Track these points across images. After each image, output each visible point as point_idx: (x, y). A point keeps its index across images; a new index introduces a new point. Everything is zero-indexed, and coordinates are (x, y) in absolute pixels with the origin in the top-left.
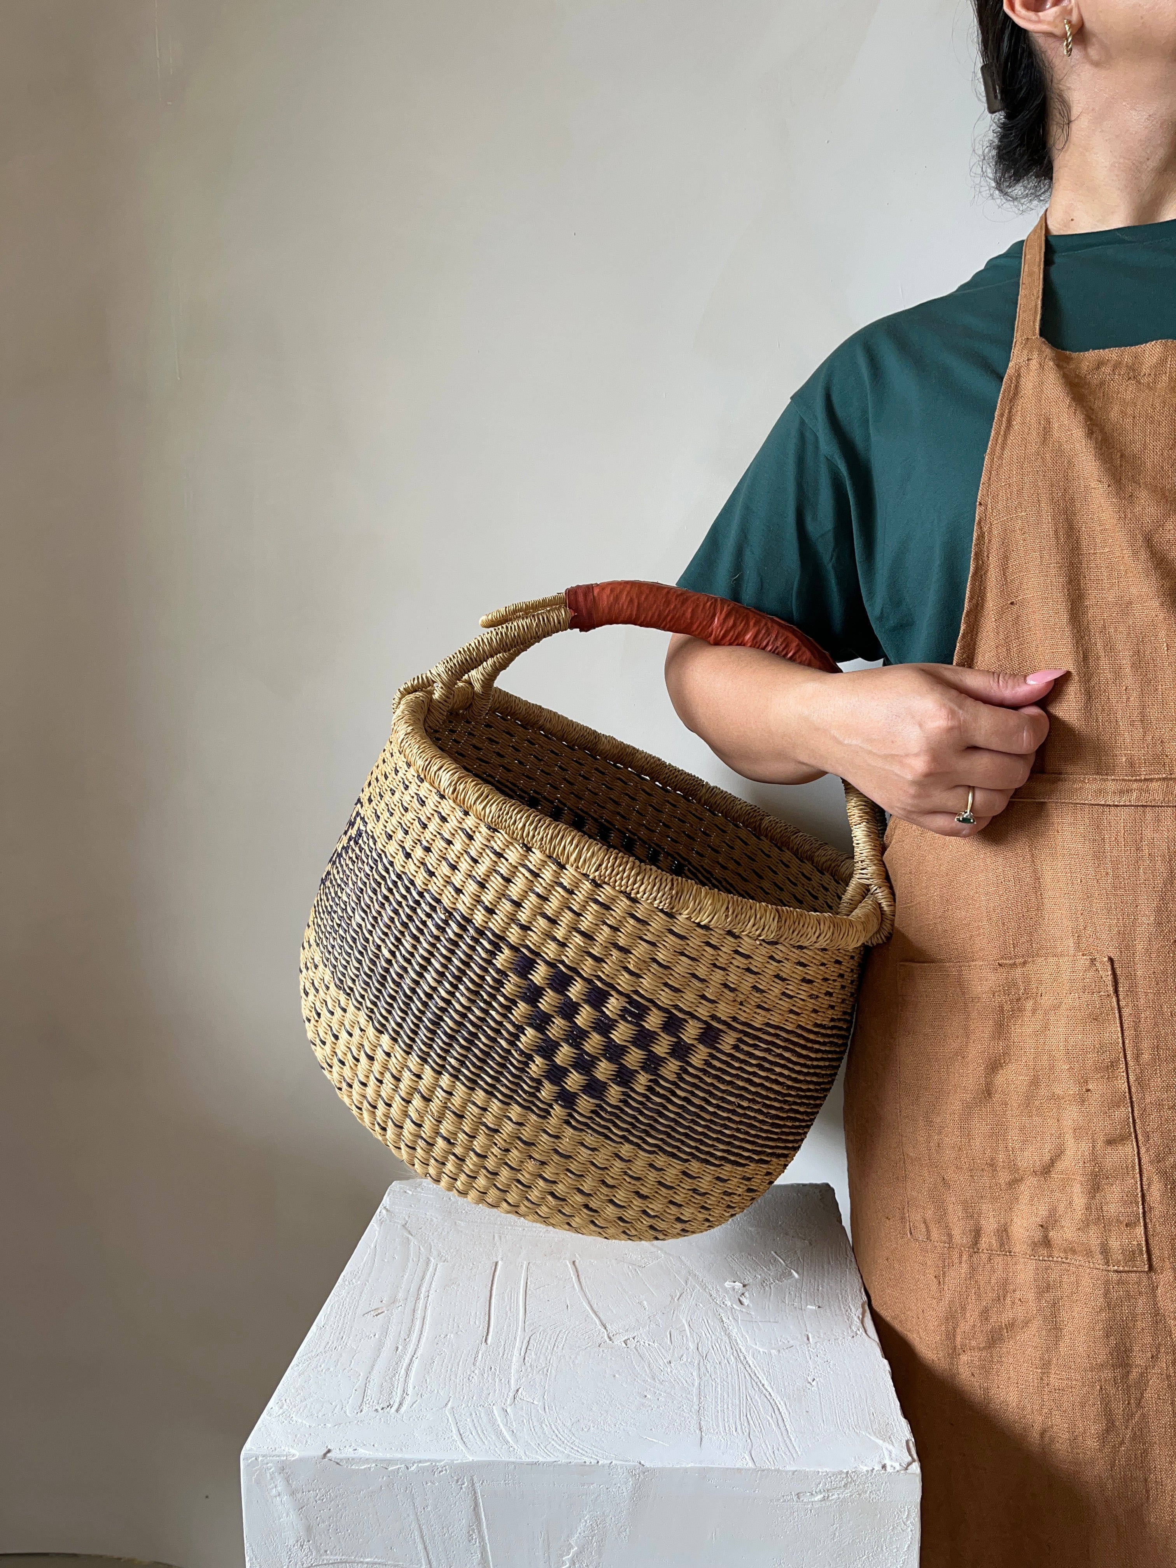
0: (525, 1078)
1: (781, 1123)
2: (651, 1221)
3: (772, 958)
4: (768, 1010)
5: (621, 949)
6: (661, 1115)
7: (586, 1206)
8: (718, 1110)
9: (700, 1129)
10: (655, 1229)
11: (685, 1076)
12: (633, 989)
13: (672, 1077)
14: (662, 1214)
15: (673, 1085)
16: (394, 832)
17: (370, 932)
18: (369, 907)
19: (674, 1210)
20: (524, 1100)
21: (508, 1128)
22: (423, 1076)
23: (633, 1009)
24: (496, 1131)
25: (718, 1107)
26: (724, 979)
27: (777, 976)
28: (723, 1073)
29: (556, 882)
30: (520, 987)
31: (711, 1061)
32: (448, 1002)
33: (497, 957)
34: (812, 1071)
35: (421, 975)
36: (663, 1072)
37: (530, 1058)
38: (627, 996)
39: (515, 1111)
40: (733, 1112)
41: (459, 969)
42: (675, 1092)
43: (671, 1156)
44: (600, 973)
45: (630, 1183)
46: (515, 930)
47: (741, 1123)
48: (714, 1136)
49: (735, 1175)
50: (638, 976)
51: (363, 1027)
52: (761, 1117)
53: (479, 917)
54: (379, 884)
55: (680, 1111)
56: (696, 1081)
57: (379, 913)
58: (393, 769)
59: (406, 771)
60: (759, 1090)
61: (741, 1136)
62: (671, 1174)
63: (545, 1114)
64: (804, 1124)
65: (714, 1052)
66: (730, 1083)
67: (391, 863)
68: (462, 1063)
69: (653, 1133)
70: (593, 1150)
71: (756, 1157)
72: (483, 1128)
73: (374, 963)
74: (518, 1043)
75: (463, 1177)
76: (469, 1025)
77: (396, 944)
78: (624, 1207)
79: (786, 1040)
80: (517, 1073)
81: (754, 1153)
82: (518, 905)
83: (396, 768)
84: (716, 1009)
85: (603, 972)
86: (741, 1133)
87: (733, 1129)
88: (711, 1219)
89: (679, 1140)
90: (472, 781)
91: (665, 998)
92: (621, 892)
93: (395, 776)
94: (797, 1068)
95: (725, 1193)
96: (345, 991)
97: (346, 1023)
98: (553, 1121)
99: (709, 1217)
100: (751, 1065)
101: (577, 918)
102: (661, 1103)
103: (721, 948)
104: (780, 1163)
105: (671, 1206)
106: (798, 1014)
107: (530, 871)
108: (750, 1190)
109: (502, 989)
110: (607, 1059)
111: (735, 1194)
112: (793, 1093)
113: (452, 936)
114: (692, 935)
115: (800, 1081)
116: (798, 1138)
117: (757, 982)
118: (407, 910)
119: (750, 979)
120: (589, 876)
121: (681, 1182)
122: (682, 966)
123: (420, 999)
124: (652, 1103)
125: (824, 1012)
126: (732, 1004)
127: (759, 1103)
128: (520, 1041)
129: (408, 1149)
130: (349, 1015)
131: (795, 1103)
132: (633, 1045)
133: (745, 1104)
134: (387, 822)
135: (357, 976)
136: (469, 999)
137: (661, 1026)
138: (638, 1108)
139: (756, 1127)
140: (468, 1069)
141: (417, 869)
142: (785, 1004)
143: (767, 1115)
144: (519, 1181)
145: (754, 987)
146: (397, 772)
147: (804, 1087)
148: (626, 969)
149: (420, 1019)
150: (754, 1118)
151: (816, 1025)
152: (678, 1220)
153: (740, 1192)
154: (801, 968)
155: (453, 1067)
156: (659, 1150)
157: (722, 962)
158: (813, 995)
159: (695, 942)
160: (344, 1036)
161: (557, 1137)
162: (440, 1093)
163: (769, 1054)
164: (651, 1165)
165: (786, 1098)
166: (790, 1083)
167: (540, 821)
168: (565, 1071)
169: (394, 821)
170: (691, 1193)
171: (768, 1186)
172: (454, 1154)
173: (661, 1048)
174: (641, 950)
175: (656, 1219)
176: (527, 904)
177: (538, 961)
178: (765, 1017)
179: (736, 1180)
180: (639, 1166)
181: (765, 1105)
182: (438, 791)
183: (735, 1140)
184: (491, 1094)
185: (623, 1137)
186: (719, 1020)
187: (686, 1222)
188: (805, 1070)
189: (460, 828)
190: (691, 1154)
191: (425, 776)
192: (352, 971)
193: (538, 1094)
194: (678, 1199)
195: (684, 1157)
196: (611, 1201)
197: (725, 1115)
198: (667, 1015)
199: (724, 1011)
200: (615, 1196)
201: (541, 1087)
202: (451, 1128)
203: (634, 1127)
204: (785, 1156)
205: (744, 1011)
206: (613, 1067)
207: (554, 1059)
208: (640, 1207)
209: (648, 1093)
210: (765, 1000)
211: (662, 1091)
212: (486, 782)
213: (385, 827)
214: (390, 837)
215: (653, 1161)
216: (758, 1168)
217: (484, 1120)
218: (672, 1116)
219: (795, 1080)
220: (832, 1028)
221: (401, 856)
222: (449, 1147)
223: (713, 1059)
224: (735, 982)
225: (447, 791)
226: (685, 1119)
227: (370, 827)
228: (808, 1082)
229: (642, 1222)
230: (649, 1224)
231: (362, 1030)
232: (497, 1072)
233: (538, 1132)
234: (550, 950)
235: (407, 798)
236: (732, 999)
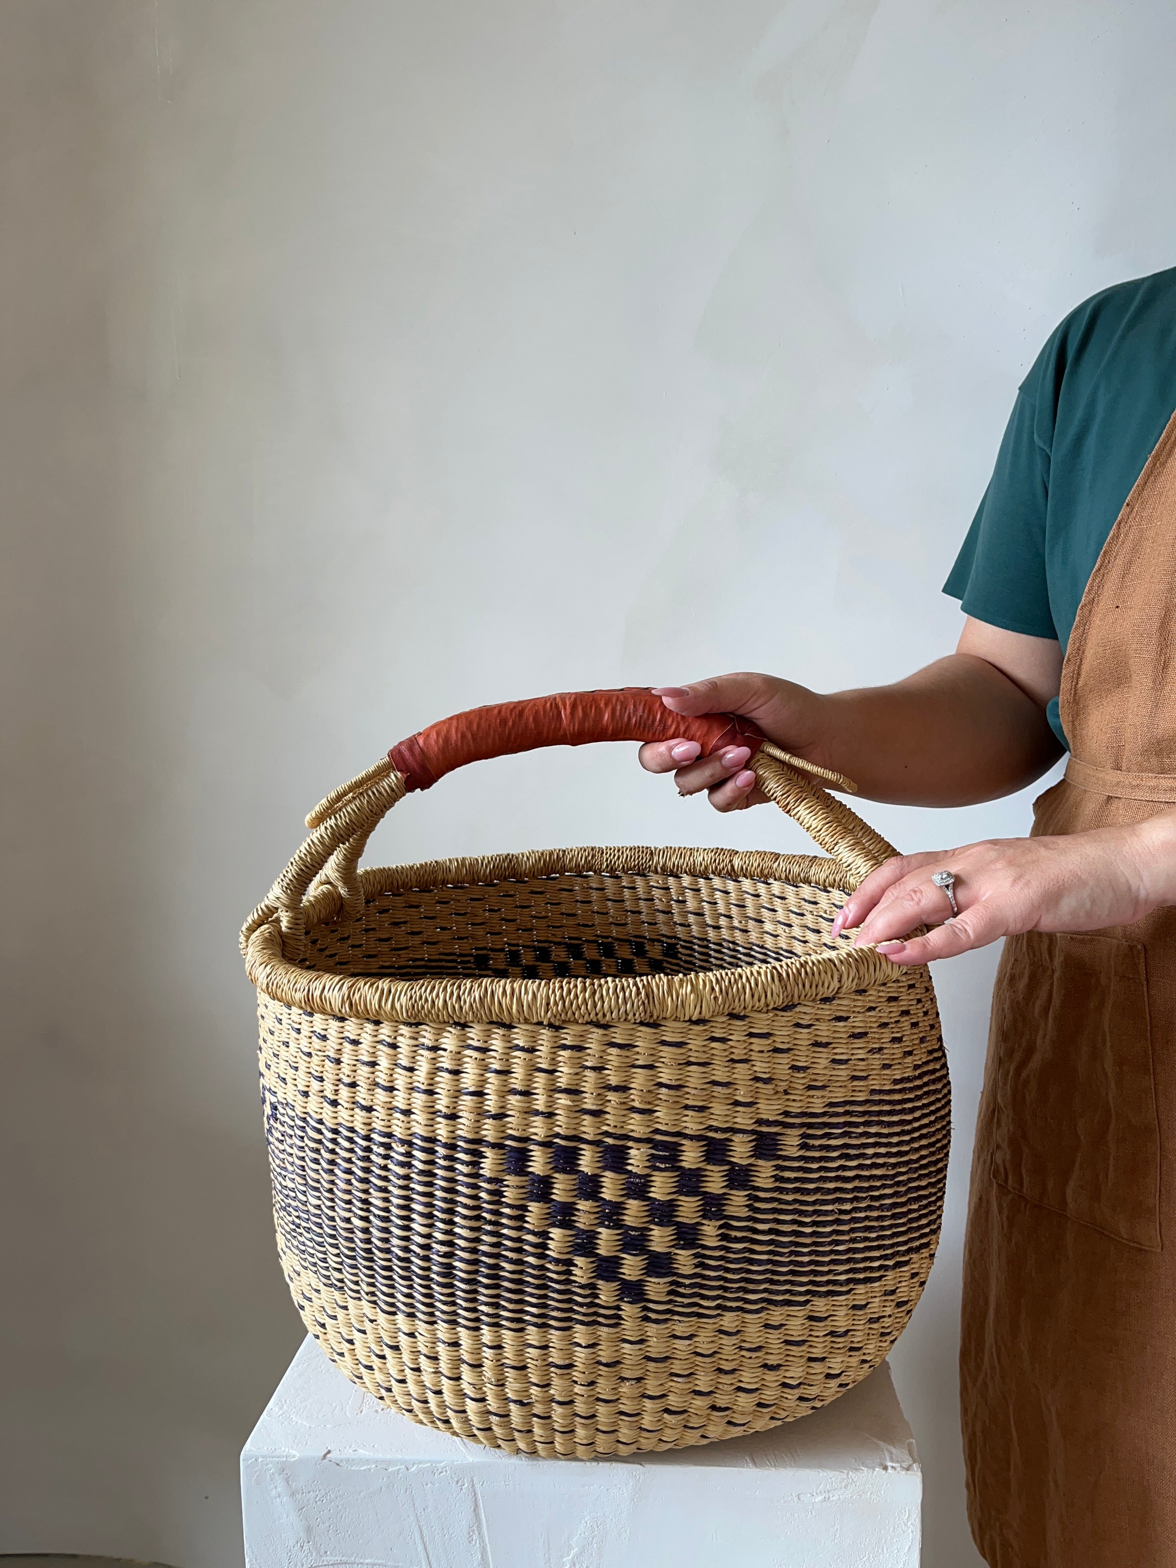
0: (574, 1289)
1: (904, 1209)
2: (797, 1393)
3: (798, 1025)
4: (823, 1087)
5: (616, 1089)
6: (752, 1262)
7: (714, 1408)
8: (818, 1226)
9: (806, 1259)
10: (807, 1400)
11: (757, 1205)
12: (652, 1129)
13: (744, 1213)
14: (806, 1378)
15: (749, 1221)
16: (308, 1086)
17: (332, 1208)
18: (318, 1181)
19: (818, 1367)
20: (584, 1315)
21: (581, 1355)
22: (460, 1342)
23: (661, 1153)
24: (570, 1366)
25: (815, 1223)
26: (750, 1072)
27: (816, 1044)
28: (803, 1183)
29: (510, 1048)
30: (523, 1187)
31: (781, 1174)
32: (450, 1244)
33: (482, 1165)
34: (916, 1135)
35: (407, 1228)
36: (730, 1211)
37: (570, 1263)
38: (648, 1141)
39: (581, 1334)
40: (838, 1222)
41: (445, 1200)
42: (756, 1229)
43: (785, 1305)
44: (605, 1128)
45: (751, 1358)
46: (489, 1124)
47: (852, 1230)
48: (827, 1259)
49: (873, 1295)
50: (651, 1112)
51: (372, 1318)
52: (875, 1214)
53: (442, 1131)
54: (317, 1151)
55: (771, 1248)
56: (775, 1205)
57: (332, 1182)
58: (275, 1020)
59: (289, 1014)
60: (857, 1183)
61: (861, 1245)
62: (796, 1326)
63: (616, 1320)
64: (933, 1199)
65: (780, 1162)
66: (817, 1190)
67: (320, 1122)
68: (497, 1306)
69: (751, 1287)
70: (690, 1337)
71: (890, 1263)
72: (553, 1369)
73: (351, 1240)
74: (548, 1252)
75: (558, 1438)
76: (483, 1259)
77: (365, 1207)
78: (757, 1389)
79: (864, 1113)
80: (562, 1287)
81: (885, 1260)
82: (479, 1094)
83: (276, 1018)
84: (758, 1111)
85: (609, 1125)
86: (859, 1242)
87: (847, 1241)
88: (869, 1359)
89: (786, 1282)
90: (365, 984)
91: (691, 1124)
92: (587, 1023)
93: (280, 1027)
94: (895, 1140)
95: (871, 1321)
96: (336, 1286)
97: (353, 1321)
98: (627, 1324)
99: (864, 1358)
100: (833, 1159)
101: (552, 1077)
102: (745, 1248)
103: (730, 1037)
104: (923, 1256)
105: (812, 1364)
106: (865, 1078)
107: (477, 1049)
108: (899, 1305)
109: (503, 1200)
110: (657, 1224)
111: (884, 1317)
112: (903, 1170)
113: (421, 1166)
114: (690, 1036)
115: (906, 1153)
116: (934, 1217)
117: (793, 1060)
118: (360, 1163)
119: (784, 1060)
120: (543, 1022)
121: (811, 1330)
122: (695, 1077)
123: (417, 1255)
124: (734, 1253)
125: (900, 1063)
126: (776, 1097)
127: (865, 1198)
128: (549, 1249)
129: (482, 1433)
130: (352, 1310)
131: (910, 1180)
132: (681, 1195)
133: (847, 1207)
134: (295, 1080)
135: (341, 1263)
136: (472, 1229)
137: (703, 1158)
138: (720, 1266)
139: (873, 1227)
140: (505, 1309)
141: (351, 1113)
142: (843, 1073)
143: (881, 1208)
144: (622, 1413)
145: (793, 1068)
146: (280, 1021)
147: (914, 1157)
148: (633, 1109)
149: (427, 1278)
150: (867, 1218)
151: (896, 1082)
152: (829, 1376)
153: (888, 1311)
154: (842, 1024)
155: (487, 1315)
156: (769, 1304)
157: (738, 1054)
158: (873, 1049)
159: (696, 1043)
160: (357, 1336)
161: (641, 1342)
162: (488, 1353)
163: (850, 1137)
164: (767, 1326)
165: (897, 1179)
166: (893, 1160)
167: (459, 987)
168: (616, 1260)
169: (301, 1073)
170: (828, 1338)
171: (921, 1289)
172: (535, 1415)
173: (715, 1183)
174: (639, 1080)
175: (802, 1386)
176: (490, 1089)
177: (531, 1147)
178: (823, 1097)
179: (877, 1300)
180: (753, 1334)
181: (873, 1198)
182: (334, 1016)
183: (854, 1253)
184: (544, 1325)
185: (718, 1307)
186: (768, 1123)
187: (839, 1375)
188: (907, 1138)
189: (378, 1042)
190: (808, 1292)
191: (311, 1008)
192: (332, 1261)
193: (597, 1301)
194: (817, 1352)
195: (802, 1299)
196: (739, 1389)
197: (828, 1229)
198: (704, 1143)
199: (769, 1109)
200: (741, 1381)
201: (598, 1291)
202: (517, 1386)
203: (726, 1289)
204: (927, 1245)
205: (794, 1100)
206: (670, 1230)
207: (597, 1251)
208: (777, 1381)
209: (723, 1243)
210: (813, 1077)
211: (739, 1234)
212: (381, 976)
213: (296, 1085)
214: (306, 1094)
215: (767, 1319)
216: (898, 1275)
217: (551, 1360)
218: (765, 1257)
219: (900, 1154)
220: (920, 1076)
221: (328, 1108)
222: (526, 1409)
223: (783, 1171)
224: (767, 1070)
225: (343, 1011)
226: (781, 1254)
227: (280, 1095)
228: (917, 1150)
229: (787, 1398)
230: (797, 1396)
231: (372, 1321)
232: (540, 1297)
233: (617, 1346)
234: (538, 1129)
235: (304, 1042)
236: (772, 1092)
